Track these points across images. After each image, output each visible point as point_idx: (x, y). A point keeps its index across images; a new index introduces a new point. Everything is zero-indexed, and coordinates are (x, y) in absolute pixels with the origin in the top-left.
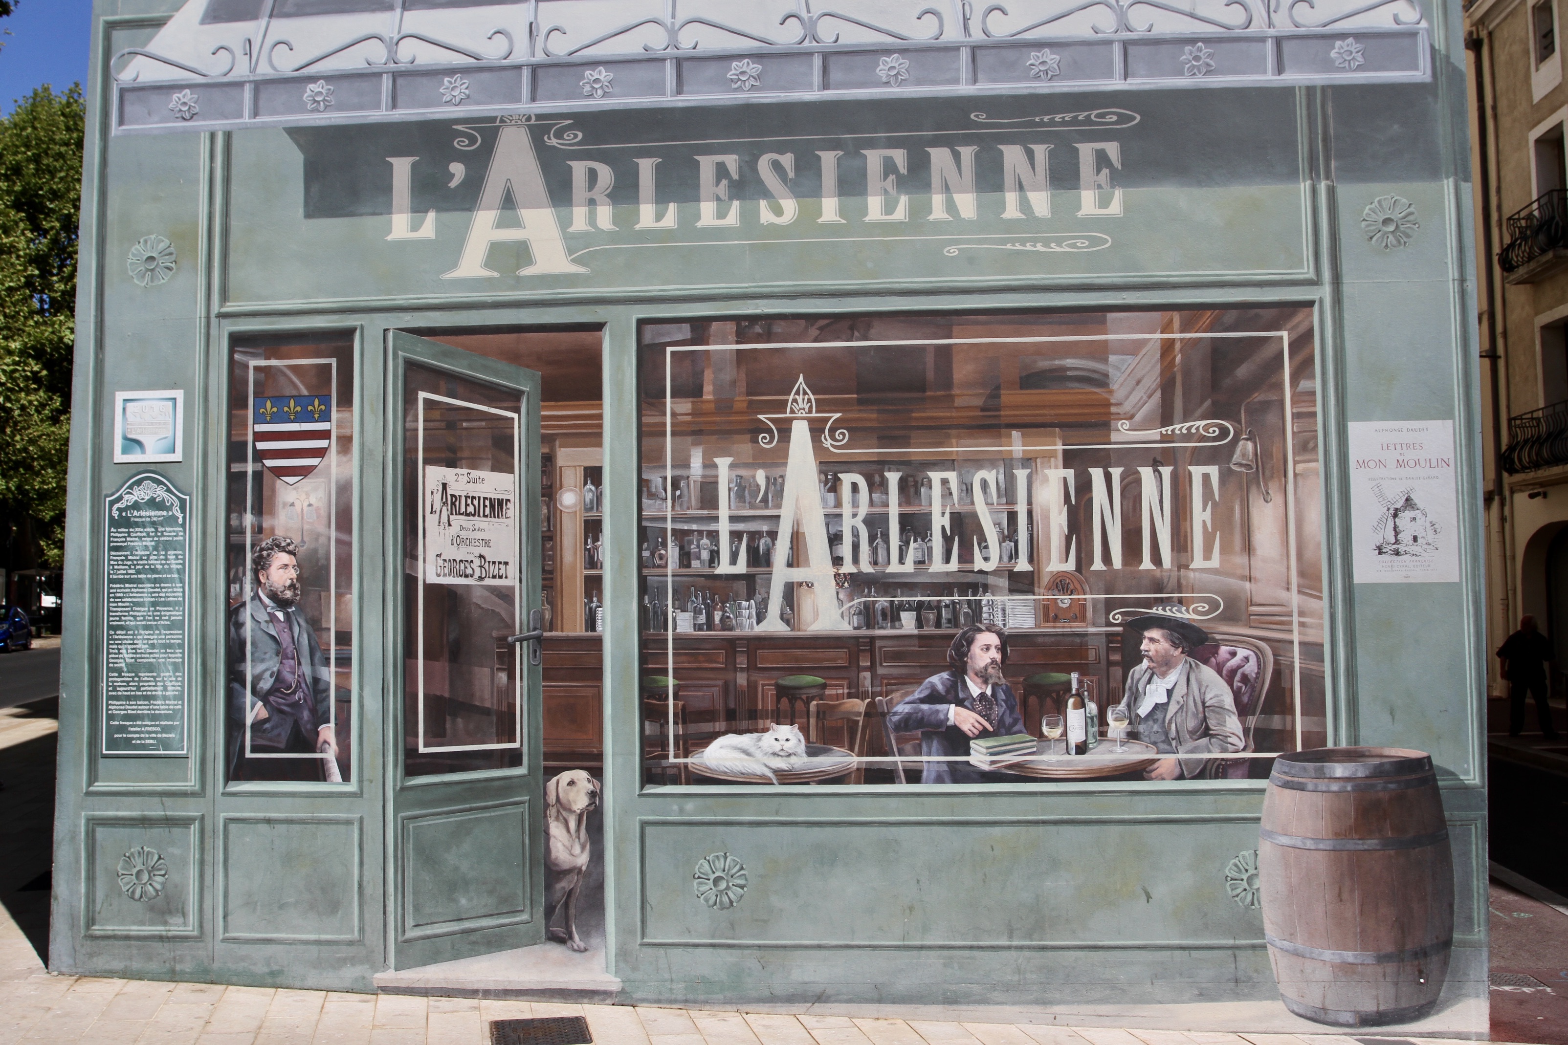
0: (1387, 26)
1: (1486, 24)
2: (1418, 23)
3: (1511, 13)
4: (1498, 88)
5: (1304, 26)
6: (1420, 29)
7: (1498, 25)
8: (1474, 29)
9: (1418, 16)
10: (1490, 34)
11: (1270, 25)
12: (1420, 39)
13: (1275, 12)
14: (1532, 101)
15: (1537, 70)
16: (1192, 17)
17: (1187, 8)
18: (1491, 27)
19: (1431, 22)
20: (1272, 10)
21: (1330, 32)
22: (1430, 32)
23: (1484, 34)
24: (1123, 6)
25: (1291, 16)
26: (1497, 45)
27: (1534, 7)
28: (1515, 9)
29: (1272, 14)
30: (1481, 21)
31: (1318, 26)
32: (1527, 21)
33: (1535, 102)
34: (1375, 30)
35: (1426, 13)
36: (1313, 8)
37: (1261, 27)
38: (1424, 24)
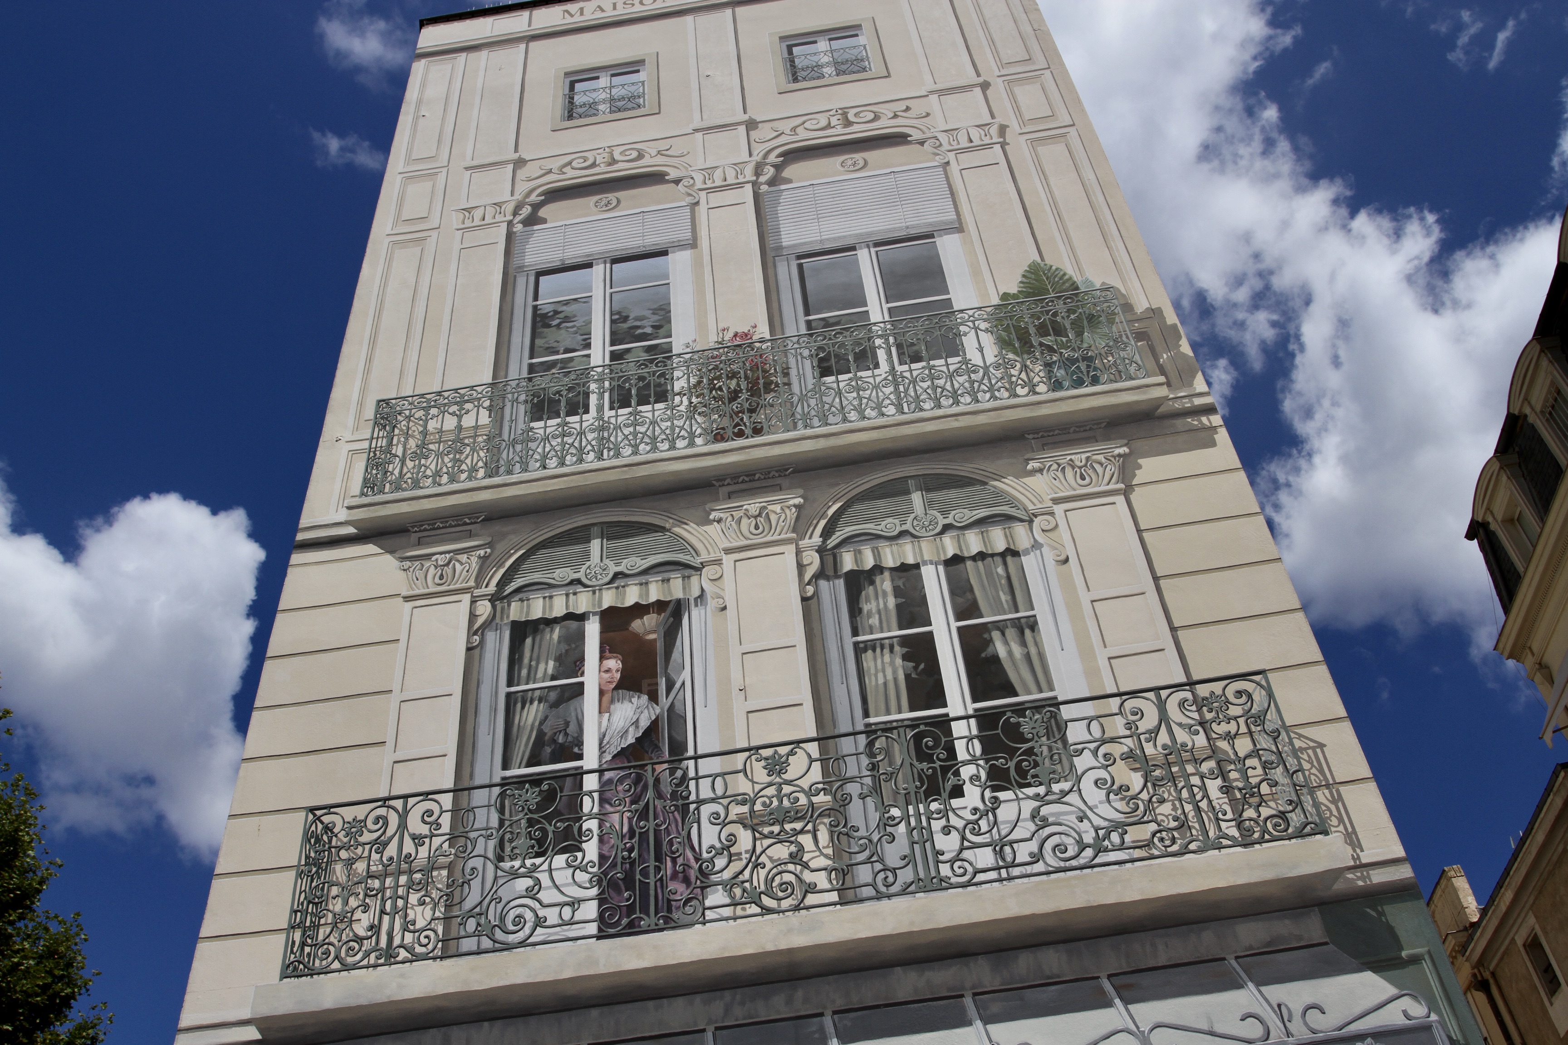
0: (1400, 1023)
1: (1485, 965)
2: (1429, 1017)
3: (1505, 953)
4: (1520, 1025)
5: (1321, 1032)
6: (1432, 1022)
7: (1497, 965)
8: (1476, 971)
9: (1426, 1010)
10: (1493, 974)
11: (1288, 1034)
12: (1435, 1031)
13: (1290, 1021)
14: (1559, 1035)
15: (1551, 1004)
16: (1212, 1035)
17: (1205, 1027)
18: (1491, 968)
19: (1439, 1013)
20: (1286, 1019)
21: (1347, 1035)
22: (1442, 1023)
23: (1487, 975)
24: (1144, 1032)
25: (1306, 1024)
26: (1503, 983)
27: (1524, 945)
28: (1507, 949)
29: (1288, 1024)
30: (1480, 963)
31: (1334, 1030)
32: (1523, 959)
33: (1562, 1036)
34: (1390, 1028)
35: (1432, 1007)
36: (1324, 1013)
37: (1281, 1038)
38: (1434, 1017)
